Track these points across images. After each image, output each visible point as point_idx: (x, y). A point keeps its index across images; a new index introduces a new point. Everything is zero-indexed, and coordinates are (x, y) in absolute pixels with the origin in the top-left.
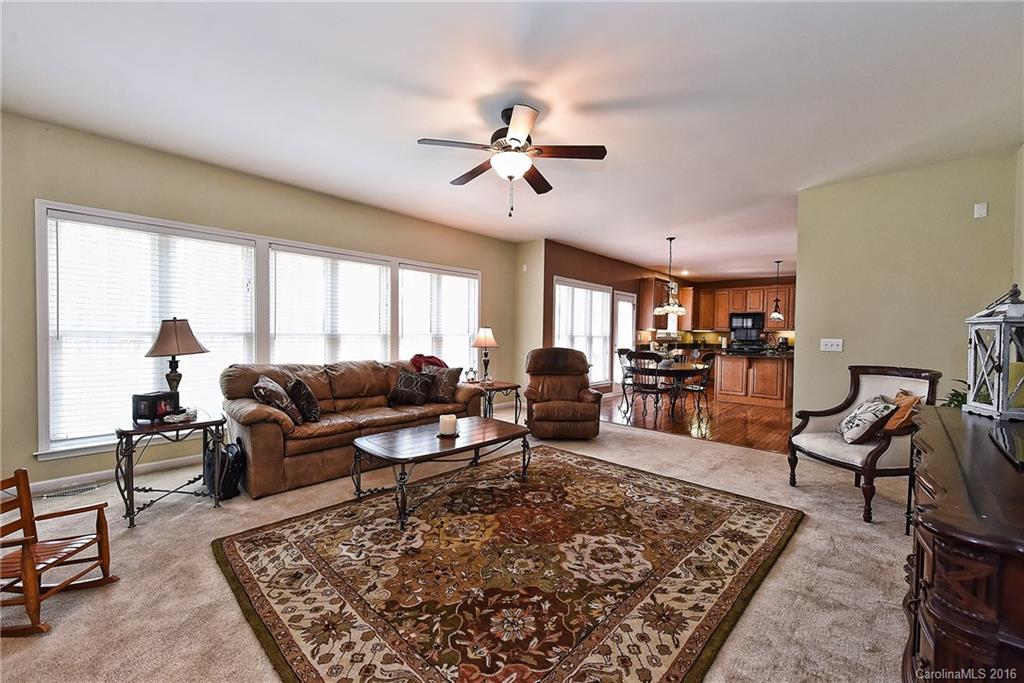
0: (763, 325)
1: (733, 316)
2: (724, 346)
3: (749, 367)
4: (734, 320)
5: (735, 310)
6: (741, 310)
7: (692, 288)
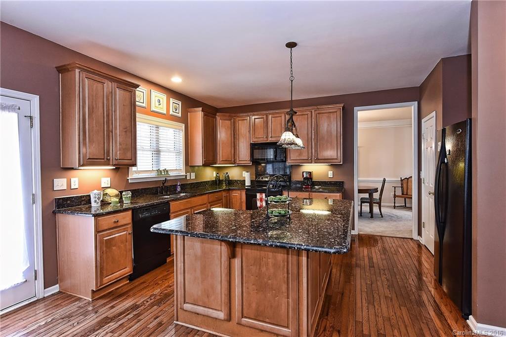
0: (286, 158)
1: (255, 146)
2: (248, 183)
4: (255, 151)
5: (256, 140)
6: (261, 139)
7: (201, 109)
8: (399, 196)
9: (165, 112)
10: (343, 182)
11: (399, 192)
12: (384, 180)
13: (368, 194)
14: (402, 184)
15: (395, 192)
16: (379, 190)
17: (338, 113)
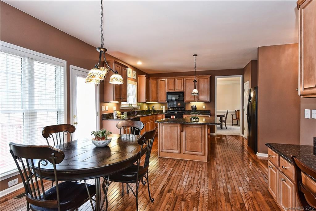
0: (184, 99)
1: (168, 93)
2: (164, 111)
3: (182, 131)
4: (169, 96)
5: (169, 90)
6: (172, 90)
7: (145, 75)
8: (235, 119)
9: (131, 77)
10: (210, 111)
11: (234, 118)
12: (228, 111)
13: (220, 118)
14: (236, 113)
15: (232, 117)
16: (225, 116)
17: (208, 79)
